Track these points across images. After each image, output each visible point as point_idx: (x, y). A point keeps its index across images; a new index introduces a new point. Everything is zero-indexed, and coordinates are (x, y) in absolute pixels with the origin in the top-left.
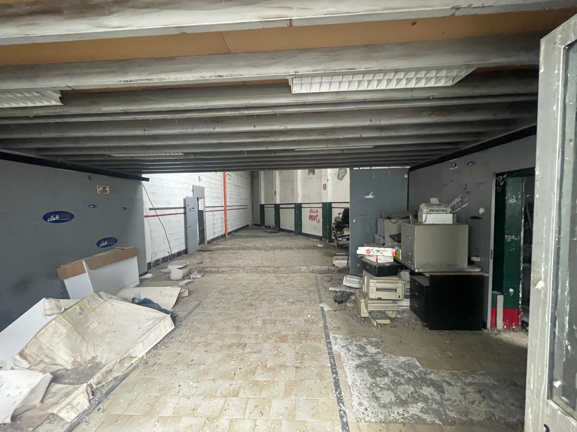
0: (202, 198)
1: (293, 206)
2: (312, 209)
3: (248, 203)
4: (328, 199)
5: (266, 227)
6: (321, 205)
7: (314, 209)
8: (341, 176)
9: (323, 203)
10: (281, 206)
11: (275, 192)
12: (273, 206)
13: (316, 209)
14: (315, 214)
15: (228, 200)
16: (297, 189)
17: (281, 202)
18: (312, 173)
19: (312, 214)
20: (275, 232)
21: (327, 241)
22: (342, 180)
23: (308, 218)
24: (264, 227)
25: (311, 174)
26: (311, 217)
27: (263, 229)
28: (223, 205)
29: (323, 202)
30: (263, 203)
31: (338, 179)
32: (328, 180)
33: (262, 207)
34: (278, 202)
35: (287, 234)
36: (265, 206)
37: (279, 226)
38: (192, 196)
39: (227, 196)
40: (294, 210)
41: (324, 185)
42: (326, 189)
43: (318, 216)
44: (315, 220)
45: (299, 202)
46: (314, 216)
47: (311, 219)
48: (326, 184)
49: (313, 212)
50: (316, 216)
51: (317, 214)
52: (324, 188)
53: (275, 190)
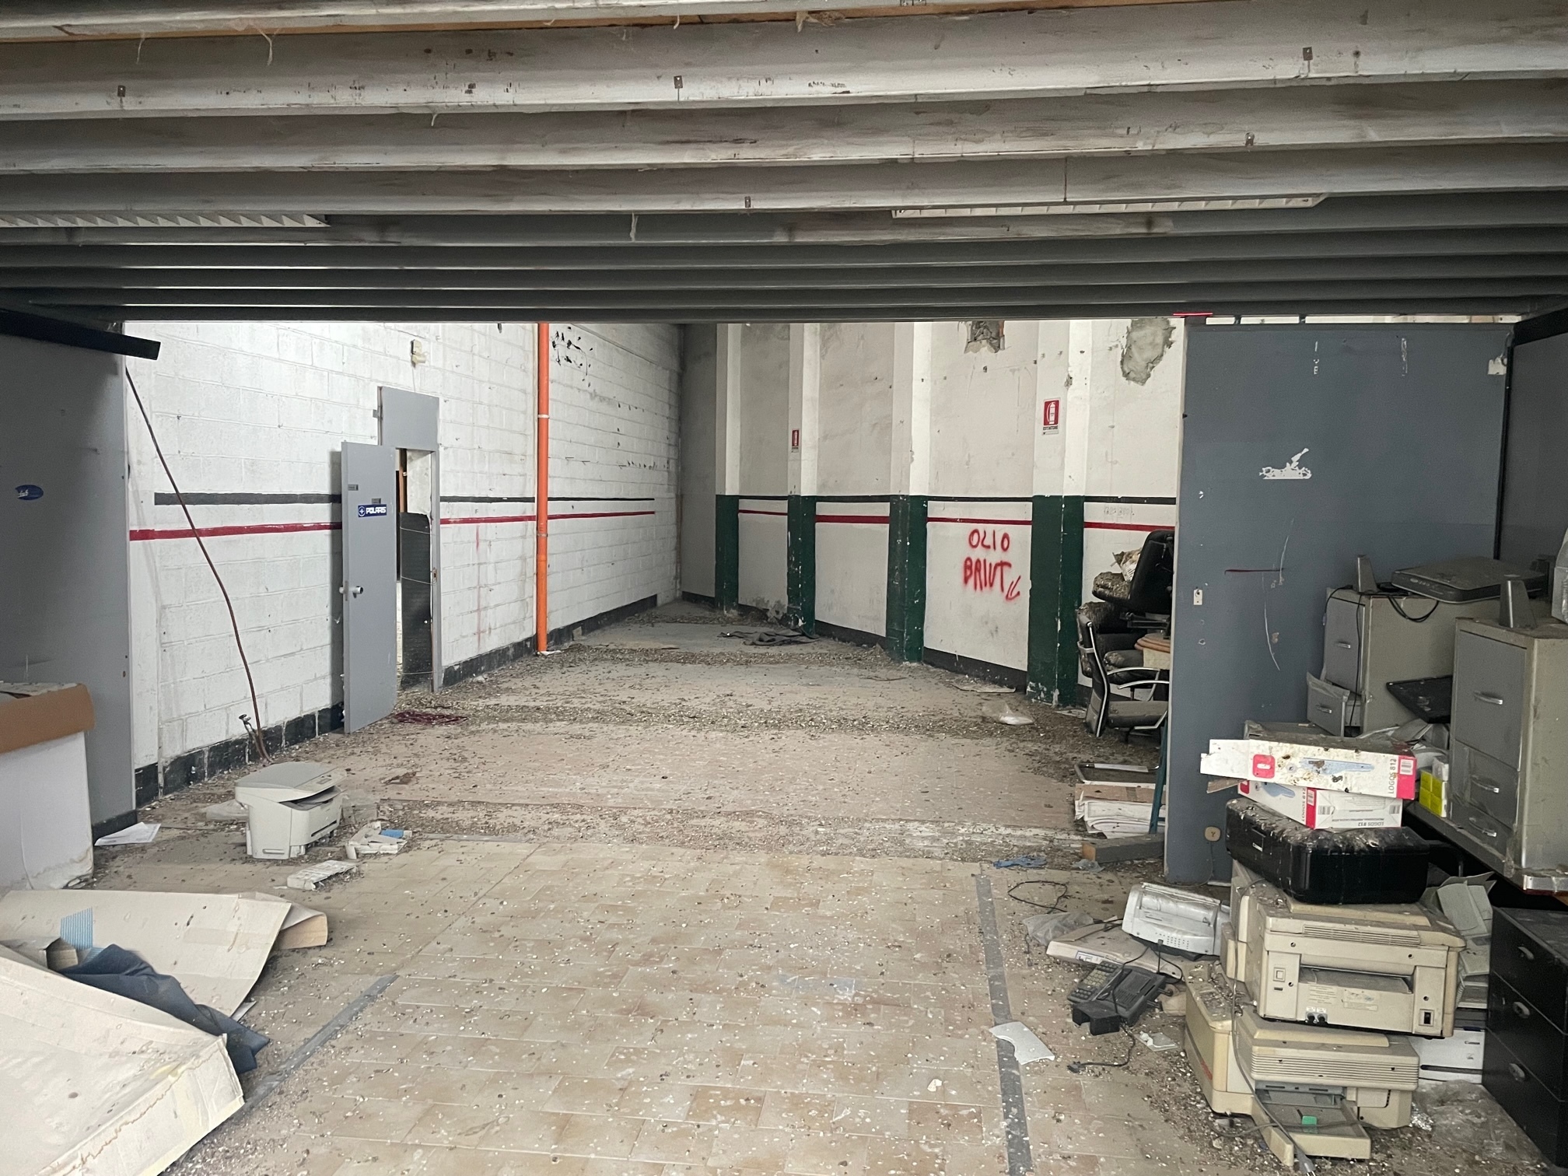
0: (424, 453)
1: (884, 509)
2: (980, 527)
3: (657, 486)
4: (1066, 480)
5: (745, 610)
6: (1026, 511)
7: (990, 527)
8: (1139, 359)
9: (1039, 502)
10: (822, 509)
11: (796, 433)
12: (784, 506)
13: (1001, 529)
14: (994, 557)
15: (554, 466)
16: (906, 423)
17: (822, 486)
18: (989, 341)
19: (978, 554)
20: (790, 641)
21: (1049, 697)
22: (1143, 382)
23: (959, 575)
24: (733, 613)
25: (985, 350)
26: (972, 570)
27: (729, 621)
28: (531, 492)
29: (1037, 492)
30: (731, 488)
31: (1126, 375)
32: (1069, 381)
33: (729, 508)
34: (807, 490)
35: (849, 650)
36: (744, 504)
37: (809, 612)
38: (375, 442)
39: (553, 447)
40: (885, 528)
41: (1047, 404)
42: (1056, 428)
43: (1009, 565)
44: (991, 585)
45: (913, 492)
46: (990, 565)
47: (971, 581)
48: (1057, 403)
49: (986, 543)
50: (997, 565)
51: (1005, 558)
52: (1046, 422)
53: (796, 428)
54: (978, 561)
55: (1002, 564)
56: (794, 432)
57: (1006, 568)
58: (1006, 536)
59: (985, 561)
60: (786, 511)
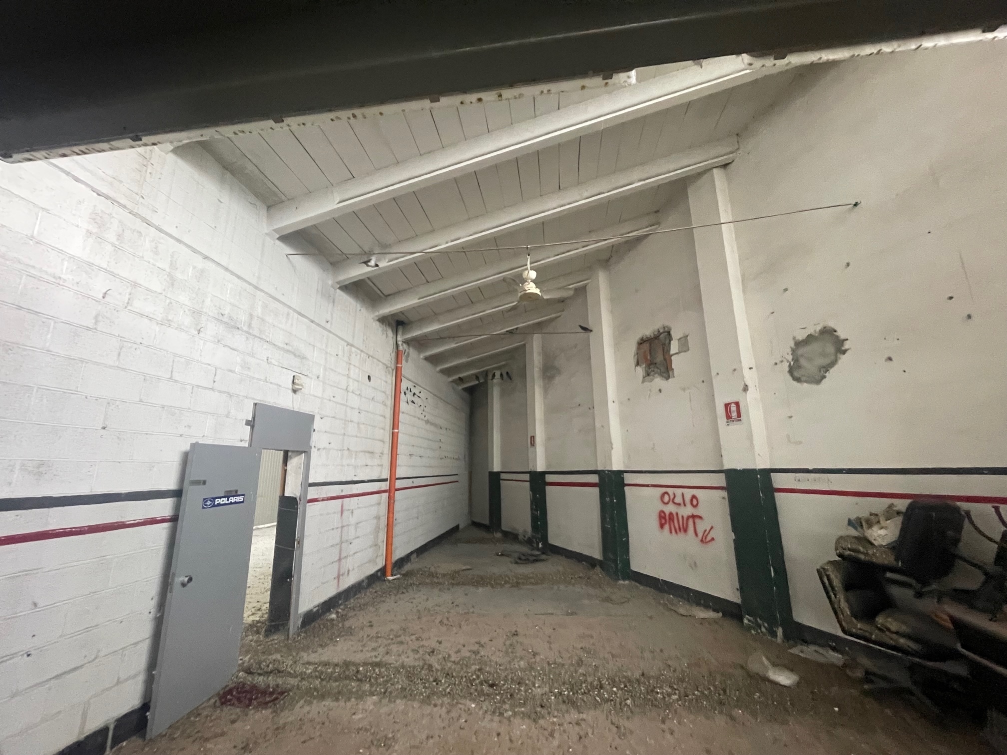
0: (301, 452)
1: (594, 479)
2: (670, 490)
4: (758, 458)
5: (506, 535)
6: (720, 480)
7: (679, 492)
8: (810, 367)
9: (731, 474)
10: (549, 478)
11: (533, 438)
12: (527, 477)
13: (689, 493)
14: (687, 511)
15: (401, 460)
16: (606, 426)
17: (548, 465)
18: (662, 374)
19: (670, 508)
20: (534, 561)
22: (818, 383)
23: (654, 522)
24: (499, 536)
26: (665, 520)
27: (498, 541)
28: (386, 474)
29: (727, 466)
30: (497, 468)
31: (798, 380)
32: (746, 388)
33: (495, 478)
34: (540, 467)
36: (503, 476)
37: (545, 539)
38: (246, 445)
39: (401, 449)
40: (596, 491)
41: (727, 406)
42: (740, 420)
43: (700, 517)
44: (686, 530)
45: (615, 468)
46: (683, 517)
47: (667, 527)
48: (737, 404)
49: (676, 501)
50: (689, 517)
51: (696, 512)
52: (729, 417)
53: (532, 435)
54: (671, 514)
55: (693, 517)
56: (531, 437)
57: (697, 521)
58: (694, 497)
59: (677, 514)
60: (528, 480)
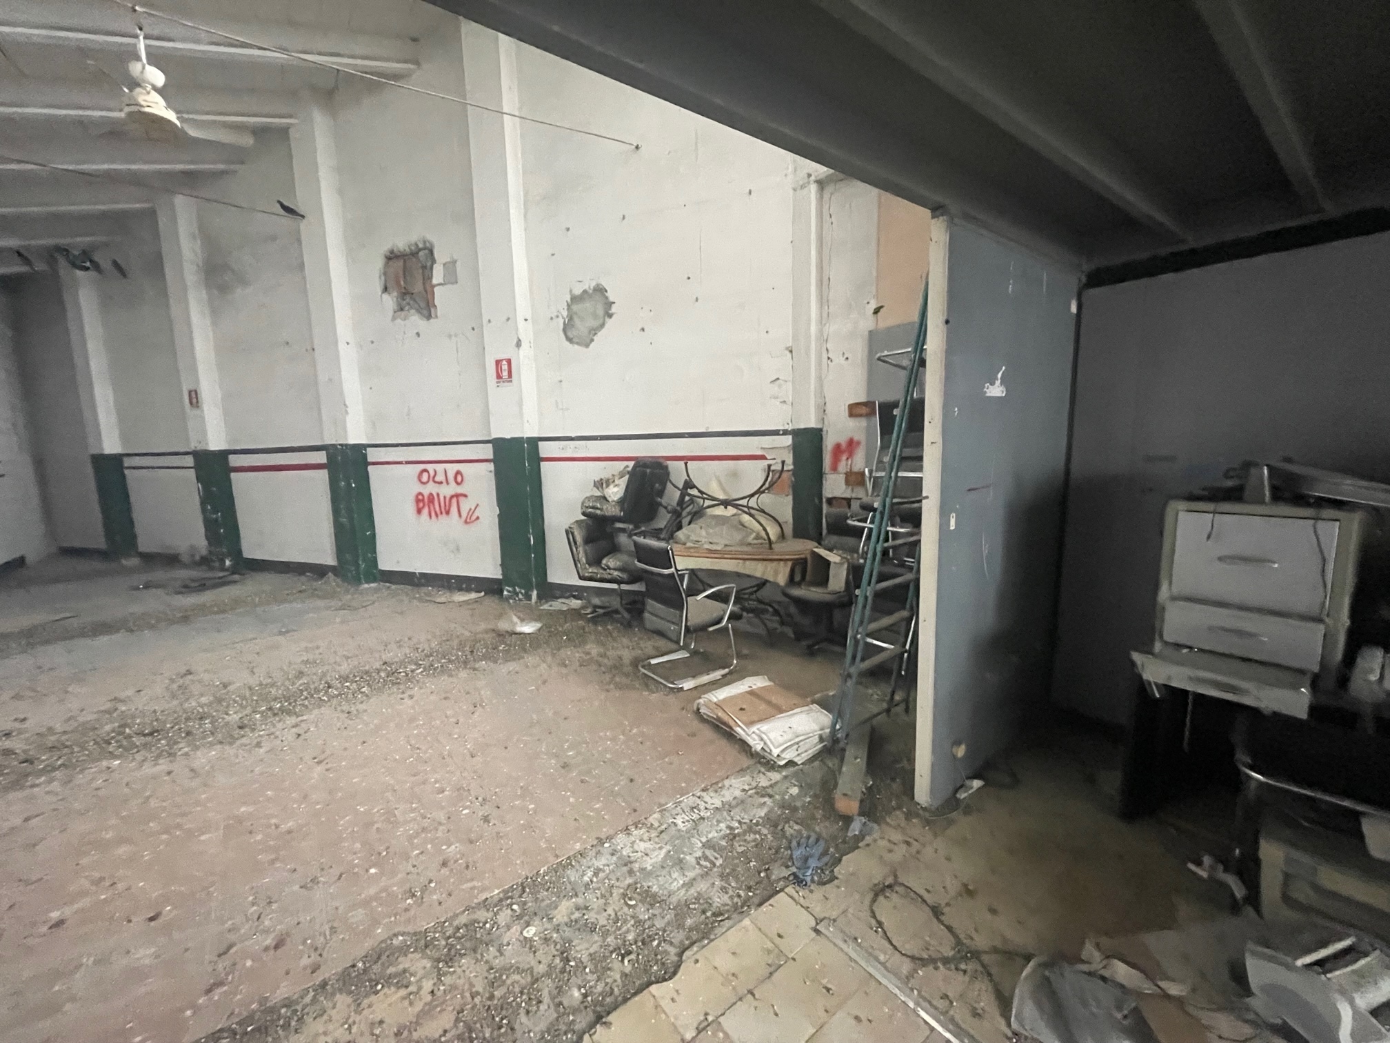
1: (321, 458)
2: (430, 467)
4: (523, 425)
5: (150, 559)
6: (487, 452)
7: (440, 467)
8: (581, 327)
9: (499, 443)
10: (234, 460)
11: (194, 393)
12: (189, 461)
13: (454, 468)
14: (448, 490)
16: (335, 381)
17: (234, 440)
18: (419, 311)
19: (430, 489)
20: (223, 583)
21: (529, 597)
22: (587, 346)
23: (411, 508)
24: (134, 562)
25: (415, 320)
26: (423, 503)
27: (130, 571)
29: (495, 435)
30: (111, 445)
31: (570, 340)
32: (519, 344)
33: (110, 467)
34: (216, 442)
35: (301, 582)
36: (127, 462)
37: (236, 552)
40: (324, 474)
41: (498, 363)
42: (511, 381)
43: (465, 496)
44: (448, 513)
45: (352, 440)
46: (445, 498)
47: (425, 511)
48: (509, 362)
49: (438, 479)
50: (452, 497)
51: (459, 490)
52: (499, 377)
53: (192, 387)
54: (431, 494)
55: (457, 496)
56: (190, 392)
57: (462, 499)
58: (458, 473)
59: (438, 495)
60: (192, 465)
